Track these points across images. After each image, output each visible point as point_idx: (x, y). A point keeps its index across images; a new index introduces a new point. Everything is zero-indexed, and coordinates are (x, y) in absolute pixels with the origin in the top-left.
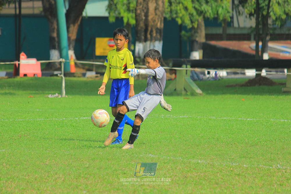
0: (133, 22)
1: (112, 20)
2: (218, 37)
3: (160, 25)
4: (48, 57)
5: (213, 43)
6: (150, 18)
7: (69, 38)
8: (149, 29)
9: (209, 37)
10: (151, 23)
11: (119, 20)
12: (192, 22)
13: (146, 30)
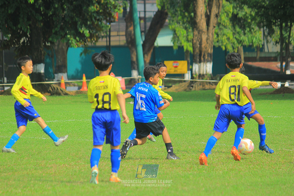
0: (191, 49)
1: (175, 48)
2: (254, 59)
3: (210, 51)
4: (130, 75)
5: (250, 63)
6: (203, 46)
7: (145, 62)
8: (203, 54)
9: (247, 59)
10: (204, 49)
11: (181, 48)
12: (233, 48)
13: (200, 55)
